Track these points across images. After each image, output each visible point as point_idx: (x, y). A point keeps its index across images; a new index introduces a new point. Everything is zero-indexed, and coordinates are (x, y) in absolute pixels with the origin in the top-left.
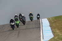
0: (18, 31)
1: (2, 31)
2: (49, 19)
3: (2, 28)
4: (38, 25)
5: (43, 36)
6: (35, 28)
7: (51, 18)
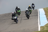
0: (20, 18)
1: (8, 18)
2: (45, 9)
3: (8, 16)
4: (36, 13)
5: (40, 22)
6: (34, 16)
7: (46, 9)
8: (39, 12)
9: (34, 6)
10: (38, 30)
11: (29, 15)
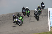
8: (49, 11)
9: (43, 5)
10: (48, 31)
11: (38, 17)
